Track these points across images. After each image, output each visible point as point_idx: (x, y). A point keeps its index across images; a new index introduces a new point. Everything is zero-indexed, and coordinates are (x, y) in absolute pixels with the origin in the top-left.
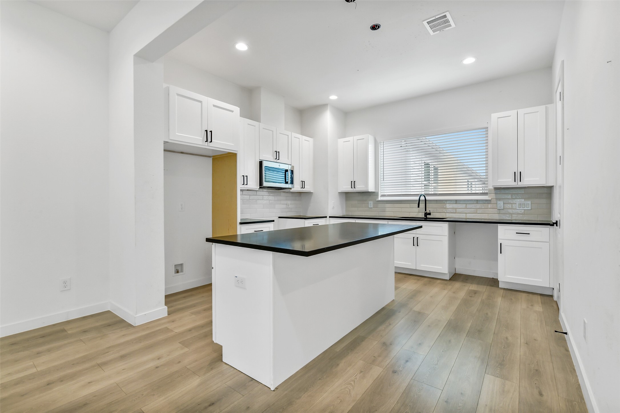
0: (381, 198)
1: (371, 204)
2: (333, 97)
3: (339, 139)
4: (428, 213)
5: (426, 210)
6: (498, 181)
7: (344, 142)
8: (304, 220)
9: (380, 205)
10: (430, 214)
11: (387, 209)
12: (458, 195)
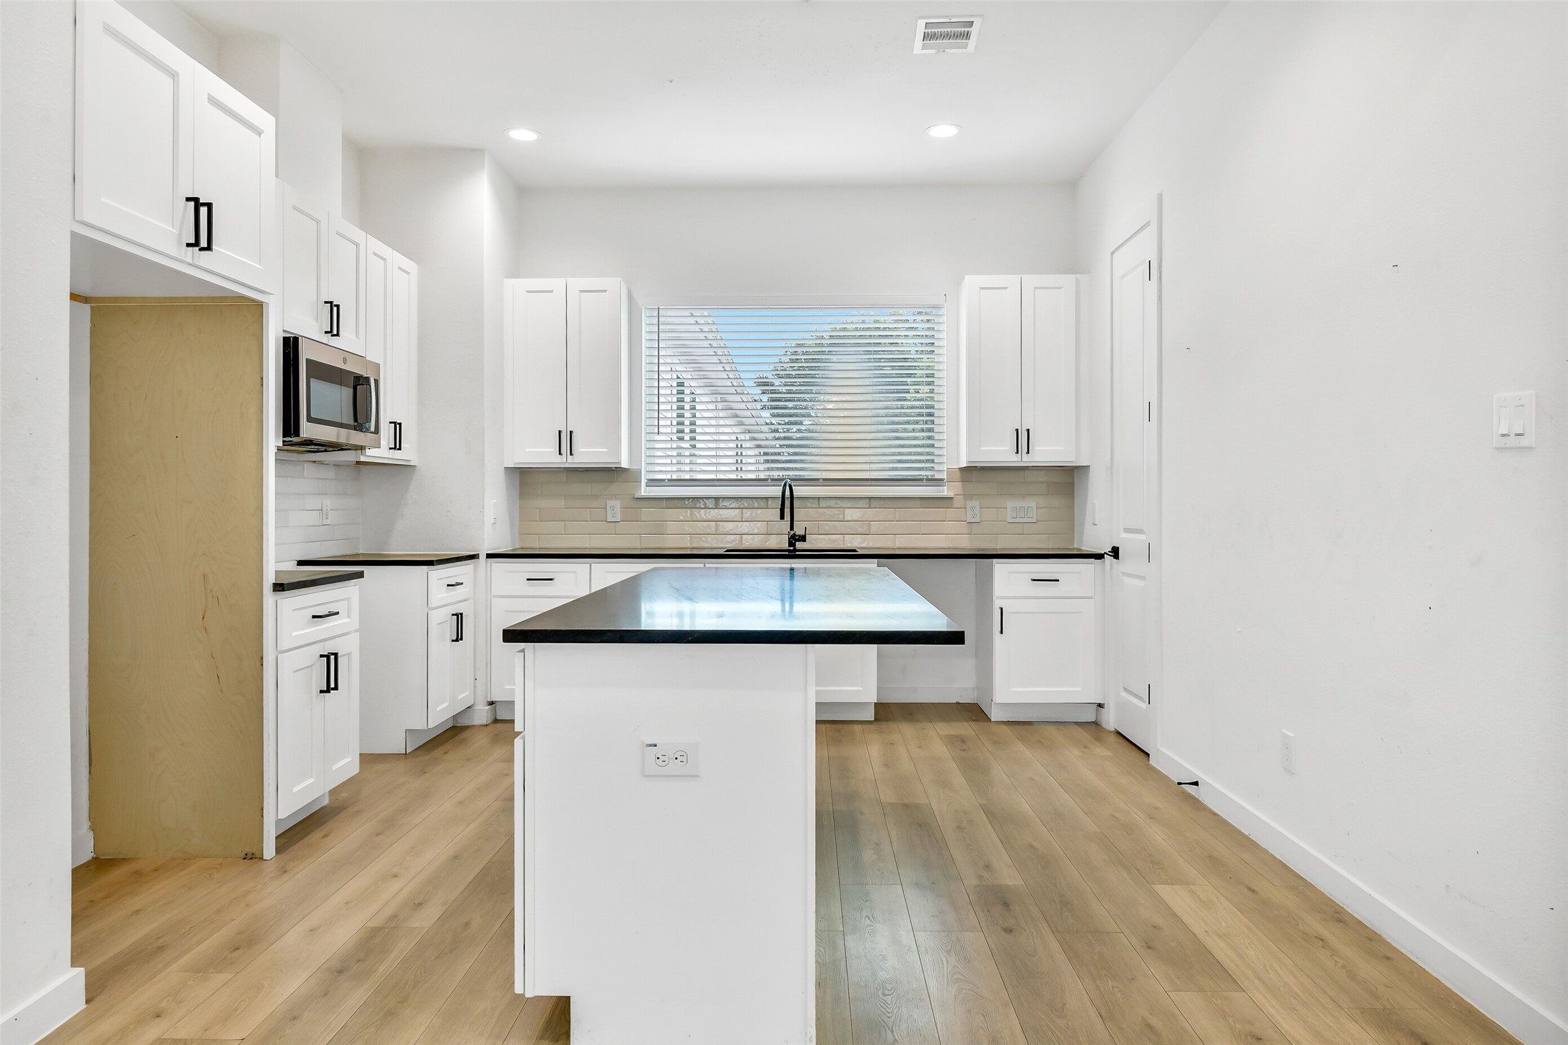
0: (645, 491)
1: (615, 508)
2: (523, 135)
3: (506, 279)
4: (799, 536)
5: (792, 528)
6: (981, 449)
7: (528, 292)
8: (425, 567)
9: (647, 512)
10: (803, 538)
11: (671, 526)
12: (874, 483)
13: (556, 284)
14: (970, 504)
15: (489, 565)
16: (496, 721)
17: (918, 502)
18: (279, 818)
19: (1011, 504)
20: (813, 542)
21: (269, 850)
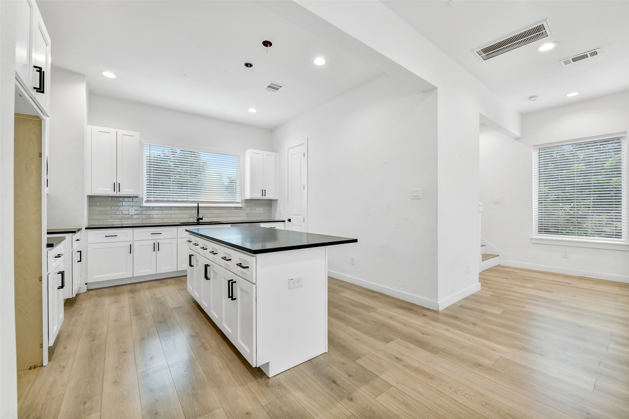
0: (145, 204)
1: (132, 210)
3: (88, 125)
5: (198, 216)
7: (99, 131)
10: (202, 219)
12: (222, 203)
13: (113, 131)
14: (247, 209)
15: (86, 232)
16: (88, 290)
17: (234, 208)
18: (49, 346)
19: (257, 209)
20: (205, 220)
21: (45, 362)
